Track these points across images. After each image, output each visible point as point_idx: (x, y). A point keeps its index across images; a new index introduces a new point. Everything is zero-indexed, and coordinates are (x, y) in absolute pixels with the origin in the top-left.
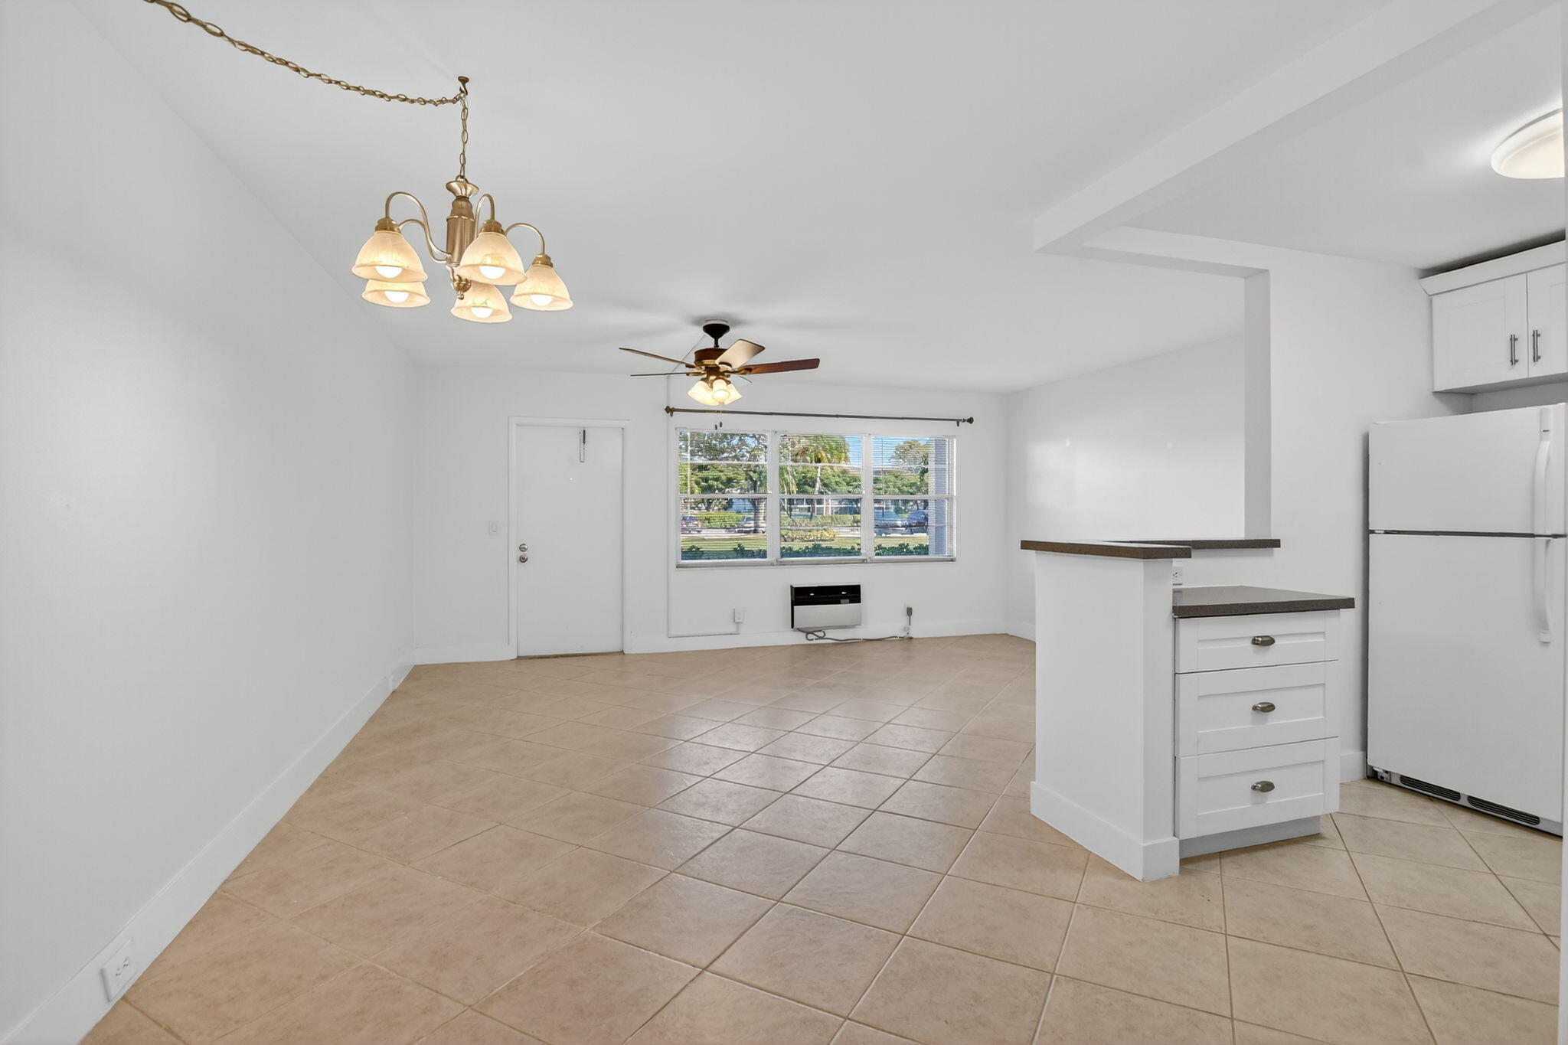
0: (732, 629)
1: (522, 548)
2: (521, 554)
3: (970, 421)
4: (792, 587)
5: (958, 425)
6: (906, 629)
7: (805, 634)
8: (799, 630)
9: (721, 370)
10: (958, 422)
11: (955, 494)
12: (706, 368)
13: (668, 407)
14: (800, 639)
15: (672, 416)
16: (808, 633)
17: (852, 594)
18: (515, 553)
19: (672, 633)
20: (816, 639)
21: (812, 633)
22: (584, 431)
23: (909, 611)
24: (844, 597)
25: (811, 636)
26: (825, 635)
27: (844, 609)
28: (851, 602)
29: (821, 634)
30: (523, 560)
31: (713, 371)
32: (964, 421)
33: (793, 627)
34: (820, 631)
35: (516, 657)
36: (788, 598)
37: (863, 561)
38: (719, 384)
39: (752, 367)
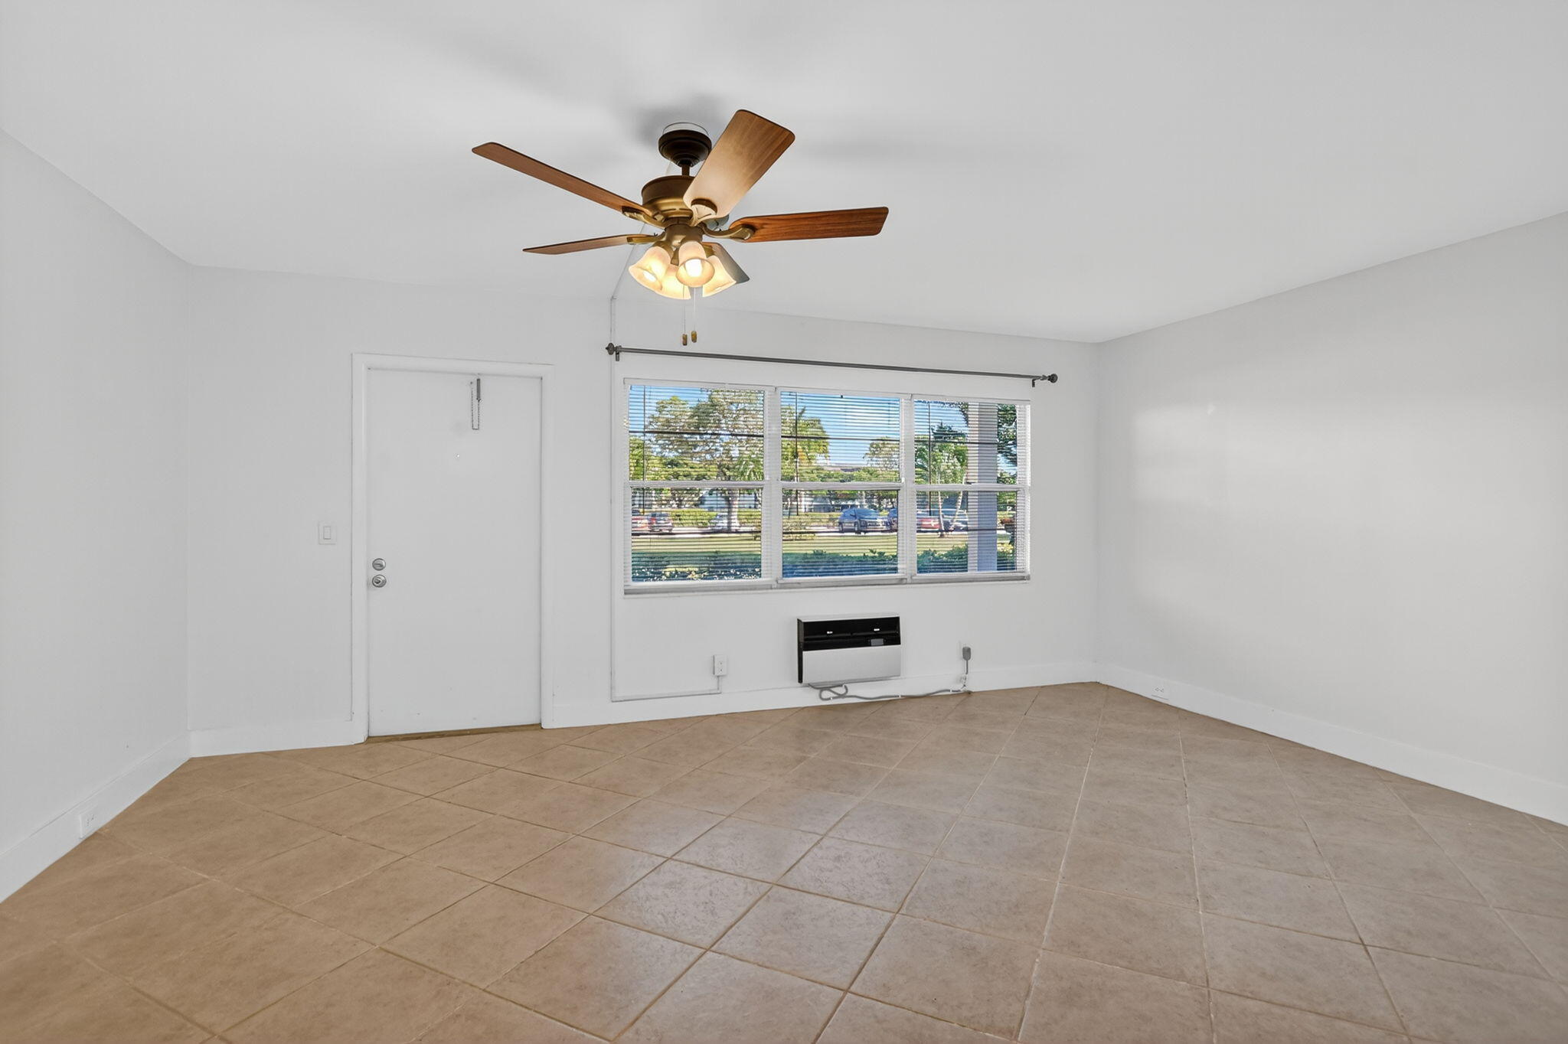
0: (712, 684)
1: (378, 565)
2: (374, 573)
3: (1053, 378)
4: (799, 621)
5: (1033, 385)
6: (963, 680)
7: (818, 691)
8: (809, 685)
9: (696, 220)
10: (1034, 379)
11: (1029, 484)
12: (667, 219)
13: (611, 345)
14: (809, 699)
15: (617, 359)
16: (822, 689)
17: (887, 631)
18: (362, 573)
19: (620, 694)
20: (834, 698)
21: (828, 689)
22: (478, 380)
23: (967, 653)
24: (877, 636)
25: (826, 694)
26: (847, 691)
27: (876, 653)
28: (886, 643)
29: (841, 690)
30: (378, 583)
31: (680, 227)
32: (1044, 378)
33: (800, 680)
34: (841, 686)
35: (362, 740)
36: (791, 638)
37: (901, 581)
38: (691, 250)
39: (756, 222)
